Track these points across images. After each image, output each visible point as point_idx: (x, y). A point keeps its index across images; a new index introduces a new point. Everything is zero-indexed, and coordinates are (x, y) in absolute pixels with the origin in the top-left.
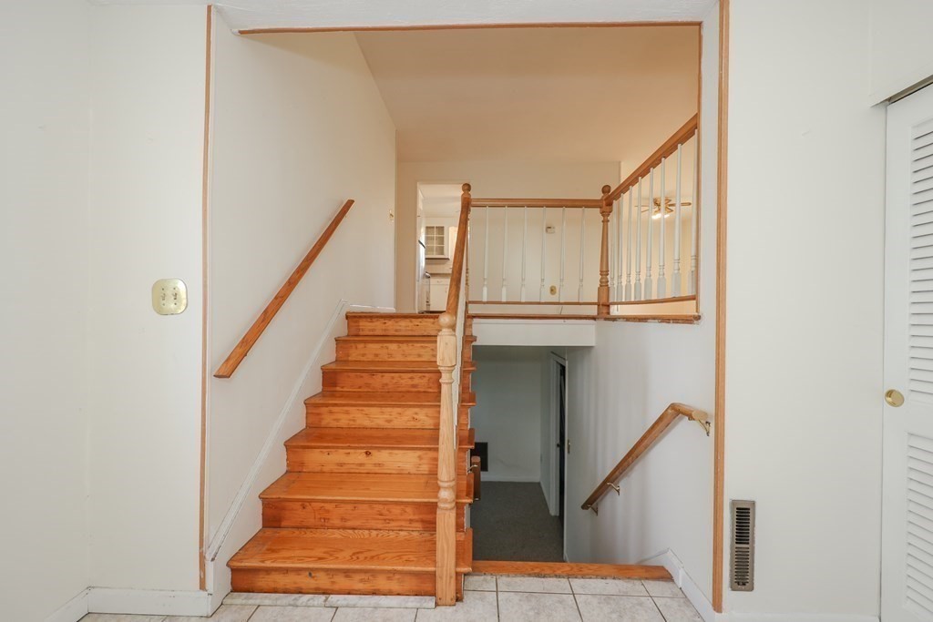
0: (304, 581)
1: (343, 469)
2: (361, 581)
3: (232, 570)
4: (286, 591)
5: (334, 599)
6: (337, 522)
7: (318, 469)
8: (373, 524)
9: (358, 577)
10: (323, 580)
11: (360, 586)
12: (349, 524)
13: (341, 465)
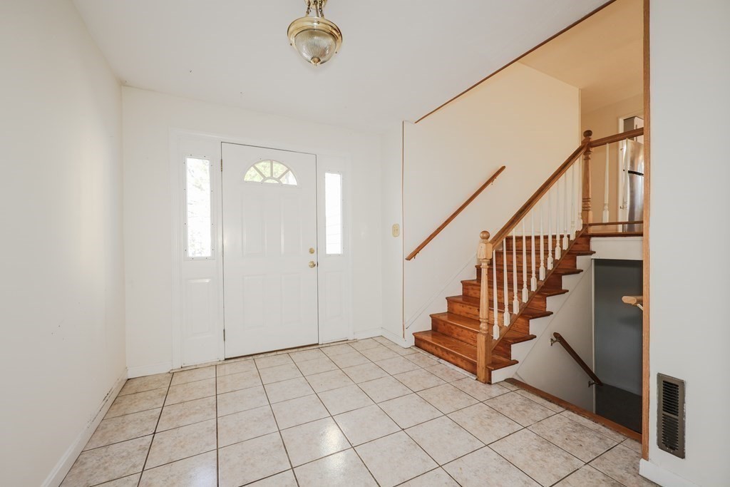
0: (433, 349)
1: (469, 316)
2: (452, 358)
3: (416, 338)
4: (429, 352)
5: (442, 361)
6: (455, 336)
7: (458, 313)
8: (469, 341)
9: (452, 356)
10: (440, 353)
11: (451, 360)
12: (460, 338)
13: (468, 313)
